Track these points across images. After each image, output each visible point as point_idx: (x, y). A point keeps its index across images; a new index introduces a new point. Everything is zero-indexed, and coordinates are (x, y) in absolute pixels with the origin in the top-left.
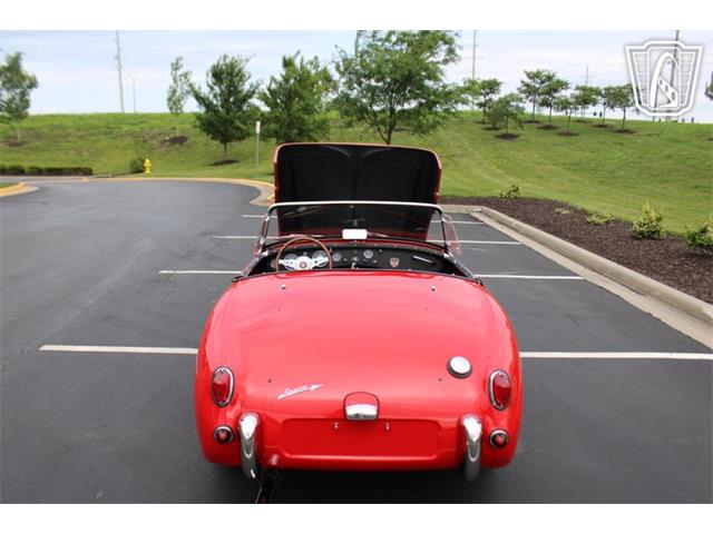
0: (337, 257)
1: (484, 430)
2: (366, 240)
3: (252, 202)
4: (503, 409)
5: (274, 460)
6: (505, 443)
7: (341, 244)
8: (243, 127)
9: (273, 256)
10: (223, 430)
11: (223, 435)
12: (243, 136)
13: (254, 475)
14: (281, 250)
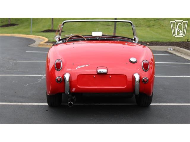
2: (101, 37)
4: (147, 71)
7: (91, 38)
10: (59, 78)
13: (68, 93)
14: (67, 40)
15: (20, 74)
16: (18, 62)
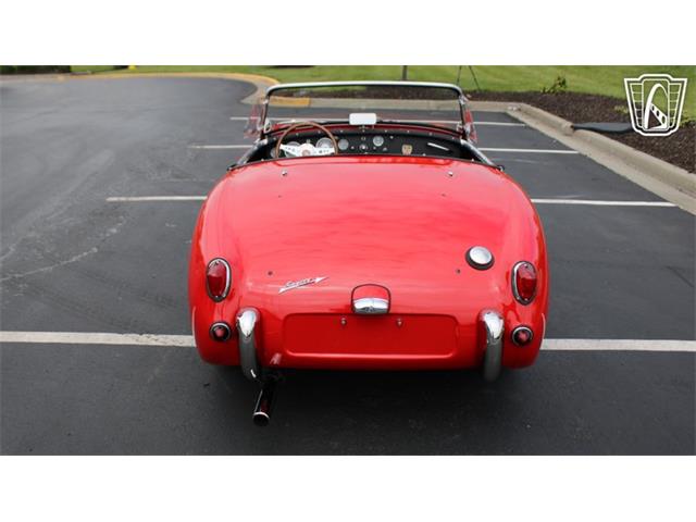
0: (344, 145)
1: (506, 327)
2: (375, 126)
3: (245, 101)
4: (529, 303)
5: (276, 359)
6: (528, 340)
7: (348, 131)
9: (273, 145)
10: (220, 327)
11: (219, 333)
13: (254, 375)
14: (282, 137)
15: (192, 195)
16: (207, 150)
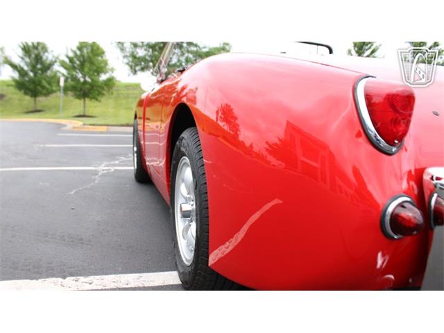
3: (62, 129)
8: (48, 86)
12: (48, 93)
